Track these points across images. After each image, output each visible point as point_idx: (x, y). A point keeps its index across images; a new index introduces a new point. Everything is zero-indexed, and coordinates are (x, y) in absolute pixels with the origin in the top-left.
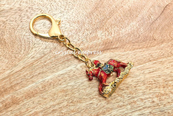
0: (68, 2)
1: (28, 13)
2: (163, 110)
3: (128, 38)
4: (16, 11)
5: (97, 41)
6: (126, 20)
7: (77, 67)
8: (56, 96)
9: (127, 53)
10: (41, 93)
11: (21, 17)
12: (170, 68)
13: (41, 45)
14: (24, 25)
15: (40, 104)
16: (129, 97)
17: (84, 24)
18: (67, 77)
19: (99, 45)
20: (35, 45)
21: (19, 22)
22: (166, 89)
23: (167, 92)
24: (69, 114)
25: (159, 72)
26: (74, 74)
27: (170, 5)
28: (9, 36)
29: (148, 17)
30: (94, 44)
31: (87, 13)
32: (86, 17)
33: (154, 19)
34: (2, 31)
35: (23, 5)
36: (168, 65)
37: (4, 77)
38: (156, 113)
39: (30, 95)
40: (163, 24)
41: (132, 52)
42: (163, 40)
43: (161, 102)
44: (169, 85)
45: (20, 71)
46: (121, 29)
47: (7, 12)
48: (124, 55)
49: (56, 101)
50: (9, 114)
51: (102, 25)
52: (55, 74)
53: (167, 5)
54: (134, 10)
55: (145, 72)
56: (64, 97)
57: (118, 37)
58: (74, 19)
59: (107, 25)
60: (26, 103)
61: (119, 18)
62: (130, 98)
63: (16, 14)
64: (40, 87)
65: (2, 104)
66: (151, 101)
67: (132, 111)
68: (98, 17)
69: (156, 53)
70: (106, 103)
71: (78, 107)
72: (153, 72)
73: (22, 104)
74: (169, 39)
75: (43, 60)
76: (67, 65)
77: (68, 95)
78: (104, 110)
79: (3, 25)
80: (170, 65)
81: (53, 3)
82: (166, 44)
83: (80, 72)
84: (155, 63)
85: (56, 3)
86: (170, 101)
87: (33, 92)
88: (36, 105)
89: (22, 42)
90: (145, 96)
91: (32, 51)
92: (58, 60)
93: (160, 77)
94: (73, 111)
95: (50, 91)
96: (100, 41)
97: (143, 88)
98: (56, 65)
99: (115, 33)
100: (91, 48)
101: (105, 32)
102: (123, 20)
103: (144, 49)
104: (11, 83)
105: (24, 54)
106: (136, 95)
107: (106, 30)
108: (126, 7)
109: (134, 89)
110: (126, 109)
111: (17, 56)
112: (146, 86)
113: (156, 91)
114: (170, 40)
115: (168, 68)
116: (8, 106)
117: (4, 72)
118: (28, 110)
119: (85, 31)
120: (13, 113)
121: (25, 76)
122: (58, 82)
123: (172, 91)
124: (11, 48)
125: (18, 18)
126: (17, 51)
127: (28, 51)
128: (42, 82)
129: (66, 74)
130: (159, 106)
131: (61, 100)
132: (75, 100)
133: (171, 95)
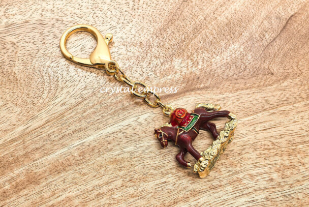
0: (122, 11)
1: (54, 30)
2: (288, 193)
3: (227, 71)
4: (33, 26)
5: (173, 76)
6: (222, 41)
7: (139, 120)
8: (104, 169)
9: (224, 96)
10: (78, 165)
11: (44, 35)
12: (298, 123)
13: (76, 83)
14: (49, 49)
15: (76, 184)
16: (229, 171)
17: (150, 47)
18: (123, 138)
19: (177, 84)
20: (67, 83)
21: (40, 45)
22: (292, 158)
23: (295, 164)
24: (125, 200)
25: (281, 128)
26: (134, 132)
28: (22, 67)
29: (259, 36)
30: (168, 81)
31: (155, 28)
32: (155, 37)
33: (271, 38)
34: (10, 60)
35: (47, 15)
36: (296, 116)
37: (14, 137)
38: (276, 200)
39: (58, 169)
40: (285, 48)
41: (234, 95)
42: (286, 74)
43: (284, 180)
44: (298, 150)
45: (42, 127)
46: (214, 56)
47: (20, 27)
48: (220, 100)
49: (103, 179)
50: (23, 201)
51: (181, 49)
52: (101, 132)
53: (292, 16)
54: (235, 23)
55: (257, 129)
56: (118, 172)
57: (208, 69)
58: (133, 40)
59: (191, 49)
60: (52, 182)
62: (230, 173)
63: (36, 31)
64: (76, 154)
65: (10, 183)
66: (267, 179)
67: (234, 195)
68: (174, 35)
69: (274, 96)
70: (190, 182)
71: (140, 189)
72: (269, 129)
73: (44, 184)
74: (296, 72)
75: (80, 108)
76: (121, 116)
77: (123, 169)
78: (187, 193)
79: (12, 49)
80: (300, 117)
81: (98, 13)
82: (291, 81)
83: (144, 129)
84: (274, 113)
85: (102, 12)
86: (300, 178)
87: (64, 163)
88: (69, 186)
89: (45, 78)
90: (257, 169)
91: (61, 93)
92: (106, 108)
93: (282, 138)
94: (132, 196)
95: (93, 161)
96: (178, 76)
97: (254, 155)
98: (103, 117)
99: (203, 63)
101: (186, 62)
102: (218, 40)
103: (254, 89)
104: (26, 147)
105: (48, 99)
106: (242, 168)
107: (188, 57)
108: (222, 19)
109: (238, 158)
110: (225, 193)
111: (36, 102)
112: (259, 152)
113: (276, 162)
114: (298, 75)
115: (295, 122)
116: (21, 187)
117: (14, 128)
118: (55, 194)
119: (153, 59)
120: (29, 199)
121: (49, 136)
122: (106, 145)
123: (303, 161)
124: (25, 88)
125: (37, 37)
126: (36, 93)
127: (54, 92)
128: (78, 145)
129: (120, 132)
130: (282, 186)
131: (112, 176)
132: (136, 177)
133: (302, 168)
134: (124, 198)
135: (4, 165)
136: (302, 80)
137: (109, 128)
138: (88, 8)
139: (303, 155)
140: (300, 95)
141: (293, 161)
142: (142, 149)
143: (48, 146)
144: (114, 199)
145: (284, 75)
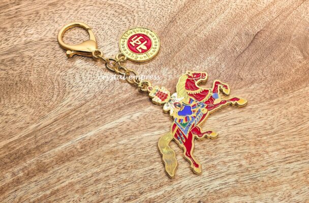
0: (120, 30)
2: (255, 177)
4: (47, 43)
6: (201, 54)
7: (132, 118)
8: (101, 159)
10: (80, 156)
11: (56, 50)
12: (263, 119)
13: (81, 88)
14: (59, 61)
15: (77, 171)
16: (206, 159)
18: (118, 133)
20: (73, 89)
21: (51, 57)
22: (258, 148)
23: (260, 152)
24: (118, 185)
25: (248, 123)
26: (128, 127)
27: (262, 32)
28: (37, 76)
29: (231, 49)
33: (241, 51)
34: (27, 70)
36: (261, 113)
37: (28, 133)
38: (245, 182)
39: (63, 159)
40: (253, 58)
42: (253, 79)
43: (251, 166)
44: (263, 141)
45: (51, 124)
46: (195, 65)
47: (36, 44)
49: (101, 167)
50: (33, 187)
53: (258, 33)
54: (212, 39)
55: (229, 124)
56: (113, 160)
59: (176, 60)
60: (58, 170)
61: (192, 51)
62: (207, 160)
63: (49, 47)
64: (78, 147)
65: (23, 171)
66: (237, 165)
67: (210, 179)
71: (132, 175)
72: (239, 124)
73: (51, 172)
74: (261, 78)
75: (83, 109)
76: (118, 115)
77: (118, 158)
79: (29, 61)
80: (264, 114)
81: (100, 32)
82: (257, 85)
83: (136, 125)
85: (104, 31)
86: (264, 163)
87: (68, 154)
88: (71, 173)
89: (55, 84)
90: (229, 157)
91: (68, 97)
92: (105, 109)
93: (249, 131)
94: (125, 181)
95: (93, 153)
96: (165, 82)
97: (226, 145)
98: (102, 115)
101: (172, 70)
102: (198, 53)
104: (37, 142)
105: (57, 102)
106: (216, 156)
107: (173, 66)
108: (201, 36)
109: (214, 148)
111: (47, 104)
112: (230, 143)
113: (245, 151)
114: (263, 79)
115: (260, 118)
116: (32, 175)
117: (28, 126)
118: (60, 180)
120: (38, 185)
121: (57, 132)
122: (103, 139)
123: (267, 150)
124: (38, 93)
125: (49, 52)
126: (47, 97)
127: (62, 96)
128: (81, 139)
129: (116, 128)
130: (250, 171)
131: (108, 165)
132: (128, 165)
133: (266, 156)
134: (118, 183)
135: (19, 157)
136: (266, 84)
137: (106, 125)
139: (267, 145)
140: (264, 96)
141: (258, 150)
142: (134, 141)
143: (56, 141)
144: (109, 184)
145: (252, 80)
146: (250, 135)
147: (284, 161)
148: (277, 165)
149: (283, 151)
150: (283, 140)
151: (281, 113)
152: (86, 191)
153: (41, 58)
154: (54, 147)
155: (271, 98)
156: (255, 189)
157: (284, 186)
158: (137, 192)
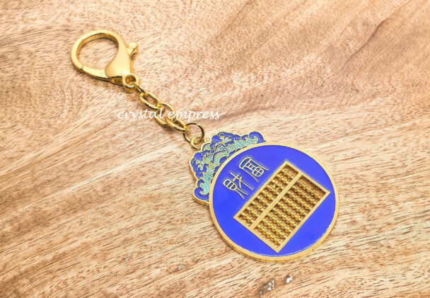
0: (170, 15)
2: (376, 240)
3: (300, 87)
4: (57, 32)
5: (231, 93)
6: (293, 51)
8: (134, 208)
9: (295, 118)
10: (101, 202)
12: (390, 151)
13: (105, 100)
15: (97, 226)
17: (203, 57)
18: (162, 169)
19: (235, 102)
20: (94, 100)
21: (63, 54)
22: (382, 195)
23: (385, 202)
24: (160, 247)
25: (368, 158)
26: (178, 161)
27: (388, 21)
29: (341, 45)
30: (224, 98)
31: (210, 35)
32: (209, 45)
33: (356, 48)
34: (24, 72)
35: (75, 20)
36: (387, 143)
37: (21, 166)
38: (359, 248)
39: (74, 206)
40: (374, 60)
41: (307, 116)
42: (375, 91)
43: (371, 223)
44: (390, 186)
45: (57, 154)
46: (284, 68)
47: (40, 34)
48: (290, 122)
49: (133, 221)
51: (240, 61)
53: (383, 22)
54: (312, 30)
55: (336, 159)
56: (153, 210)
57: (275, 85)
58: (182, 48)
59: (254, 60)
60: (65, 223)
61: (280, 47)
63: (59, 38)
64: (99, 188)
65: (12, 224)
66: (348, 221)
68: (234, 44)
69: (359, 118)
71: (182, 233)
72: (353, 157)
73: (55, 225)
74: (387, 89)
75: (108, 131)
76: (161, 142)
77: (160, 207)
79: (28, 59)
80: (392, 144)
81: (139, 17)
82: (381, 99)
84: (358, 139)
85: (144, 16)
86: (391, 220)
87: (83, 199)
88: (87, 228)
89: (66, 94)
91: (86, 112)
92: (141, 132)
93: (368, 170)
94: (170, 243)
95: (121, 198)
96: (237, 92)
98: (137, 142)
99: (270, 77)
100: (217, 107)
101: (248, 75)
102: (289, 50)
103: (333, 109)
104: (36, 179)
105: (68, 119)
107: (251, 70)
108: (294, 25)
111: (52, 123)
113: (361, 200)
114: (390, 92)
115: (386, 150)
116: (25, 230)
118: (67, 239)
119: (206, 71)
120: (34, 245)
121: (66, 165)
122: (138, 178)
123: (396, 198)
124: (40, 106)
125: (60, 46)
126: (53, 112)
127: (76, 112)
128: (103, 177)
129: (159, 161)
130: (368, 231)
131: (145, 217)
132: (177, 218)
133: (394, 208)
135: (5, 201)
136: (395, 98)
137: (144, 156)
138: (126, 12)
139: (395, 191)
140: (392, 117)
141: (382, 198)
143: (63, 178)
144: (145, 246)
145: (373, 93)
146: (370, 175)
147: (423, 217)
148: (411, 222)
149: (421, 200)
150: (421, 184)
151: (418, 142)
152: (109, 256)
153: (46, 54)
154: (61, 188)
155: (403, 120)
156: (376, 259)
157: (422, 254)
158: (189, 260)
